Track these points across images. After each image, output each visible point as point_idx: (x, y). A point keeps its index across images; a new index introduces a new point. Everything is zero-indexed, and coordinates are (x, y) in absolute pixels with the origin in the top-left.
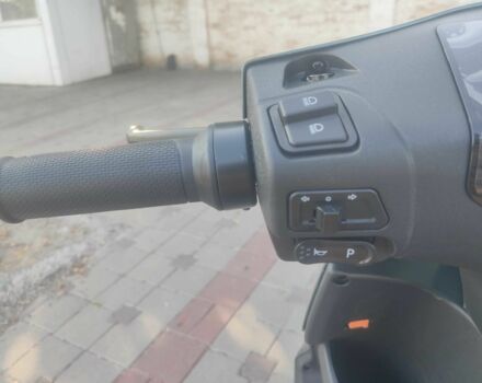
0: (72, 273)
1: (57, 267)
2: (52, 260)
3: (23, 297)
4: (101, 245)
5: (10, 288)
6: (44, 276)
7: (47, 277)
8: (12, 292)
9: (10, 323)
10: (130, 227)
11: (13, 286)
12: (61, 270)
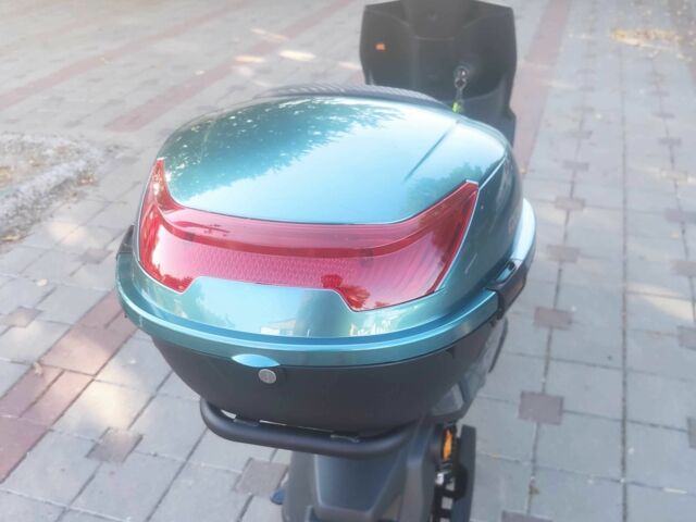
0: (80, 184)
1: (63, 179)
2: (54, 173)
3: (36, 202)
4: (102, 163)
5: (20, 195)
6: (52, 186)
7: (56, 187)
8: (23, 199)
9: (33, 222)
10: (127, 148)
11: (22, 193)
12: (67, 181)
